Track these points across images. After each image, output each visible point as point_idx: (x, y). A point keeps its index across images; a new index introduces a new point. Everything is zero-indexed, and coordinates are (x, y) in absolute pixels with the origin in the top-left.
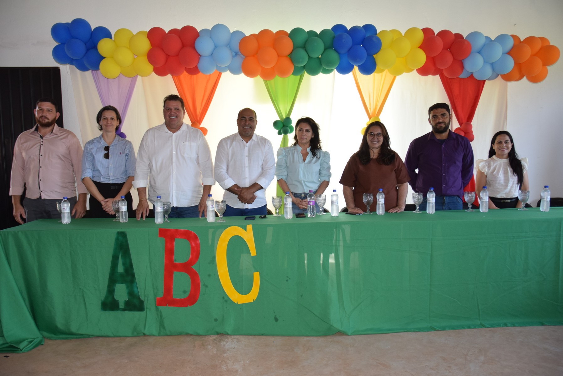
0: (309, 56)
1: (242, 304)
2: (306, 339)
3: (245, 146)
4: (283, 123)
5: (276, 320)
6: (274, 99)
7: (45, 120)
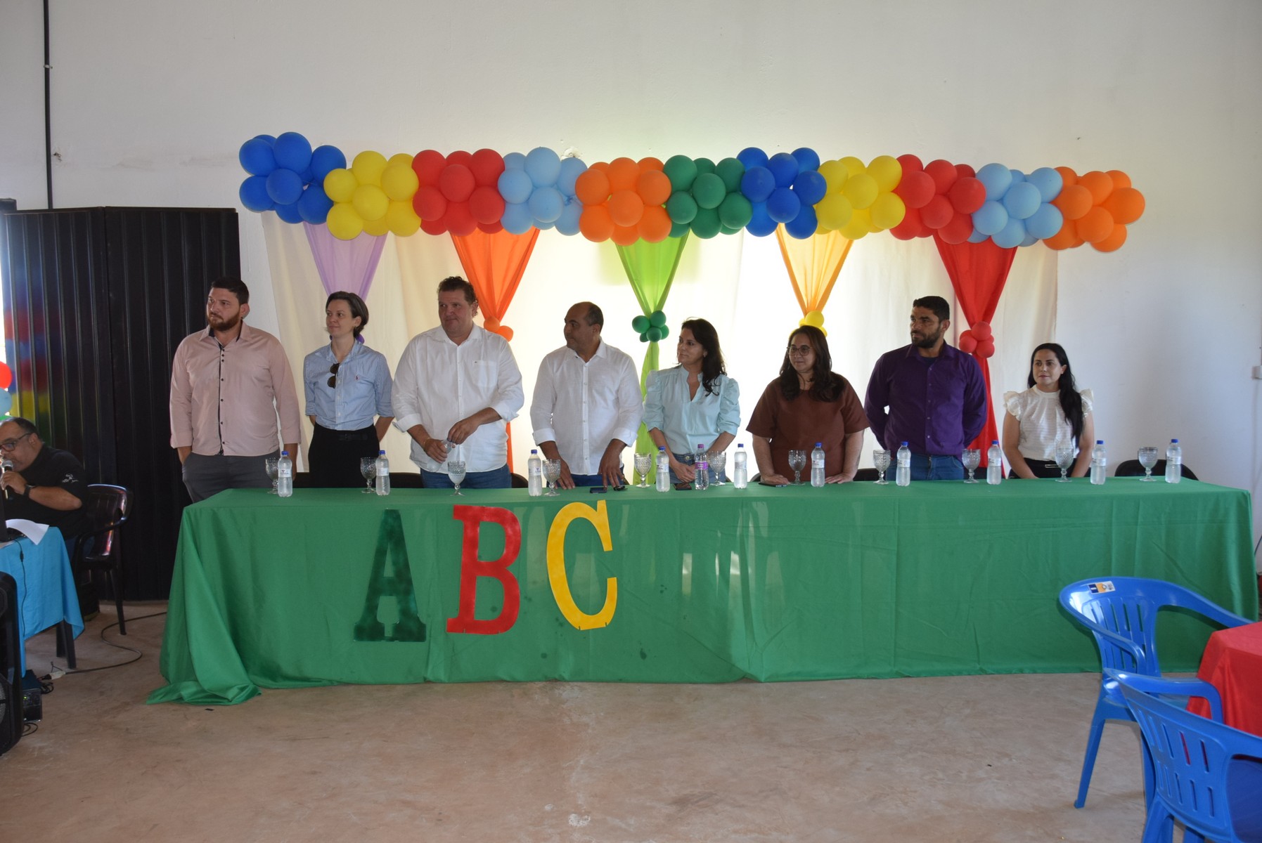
0: (698, 205)
1: (588, 631)
2: (691, 686)
3: (582, 367)
4: (650, 321)
5: (643, 656)
6: (634, 277)
7: (216, 320)
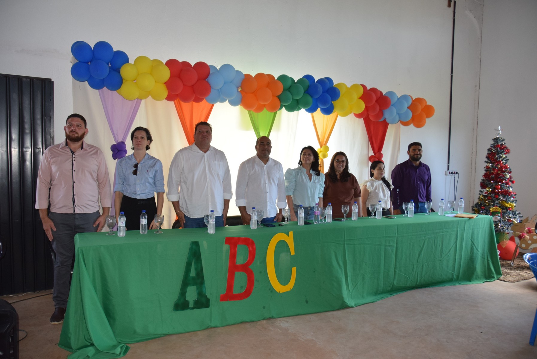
0: (292, 97)
1: (283, 293)
3: (263, 167)
7: (74, 135)
